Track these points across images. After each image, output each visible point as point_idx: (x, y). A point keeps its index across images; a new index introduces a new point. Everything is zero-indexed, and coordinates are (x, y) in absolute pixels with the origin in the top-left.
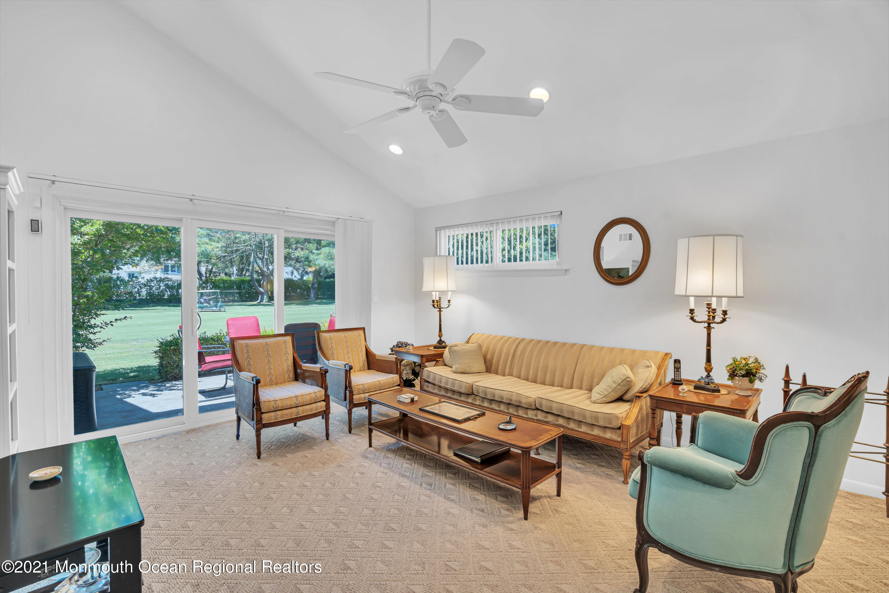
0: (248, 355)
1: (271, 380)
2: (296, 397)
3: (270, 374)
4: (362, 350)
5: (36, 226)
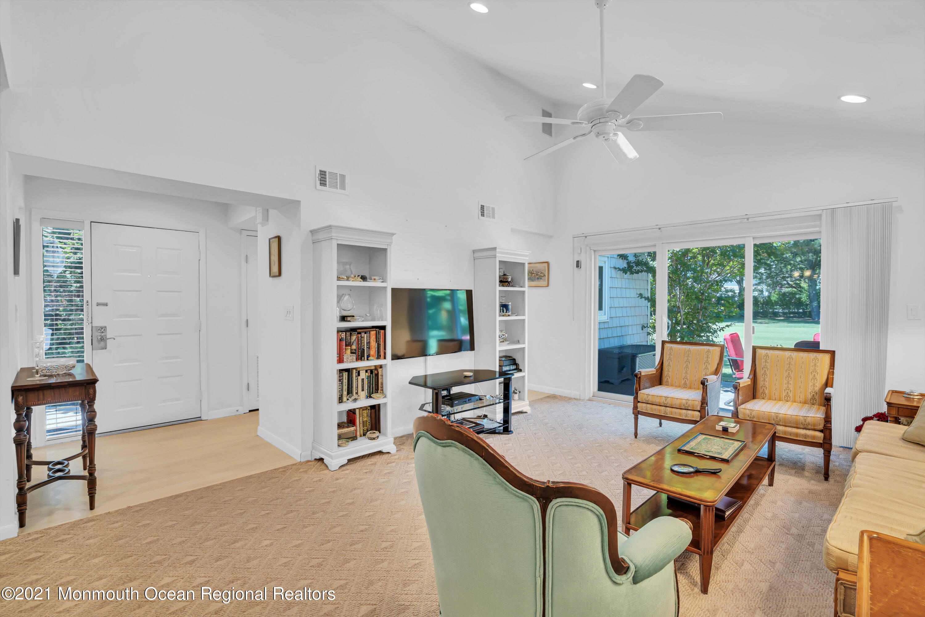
0: (670, 357)
1: (685, 383)
2: (666, 398)
3: (686, 378)
4: (814, 378)
5: (578, 264)
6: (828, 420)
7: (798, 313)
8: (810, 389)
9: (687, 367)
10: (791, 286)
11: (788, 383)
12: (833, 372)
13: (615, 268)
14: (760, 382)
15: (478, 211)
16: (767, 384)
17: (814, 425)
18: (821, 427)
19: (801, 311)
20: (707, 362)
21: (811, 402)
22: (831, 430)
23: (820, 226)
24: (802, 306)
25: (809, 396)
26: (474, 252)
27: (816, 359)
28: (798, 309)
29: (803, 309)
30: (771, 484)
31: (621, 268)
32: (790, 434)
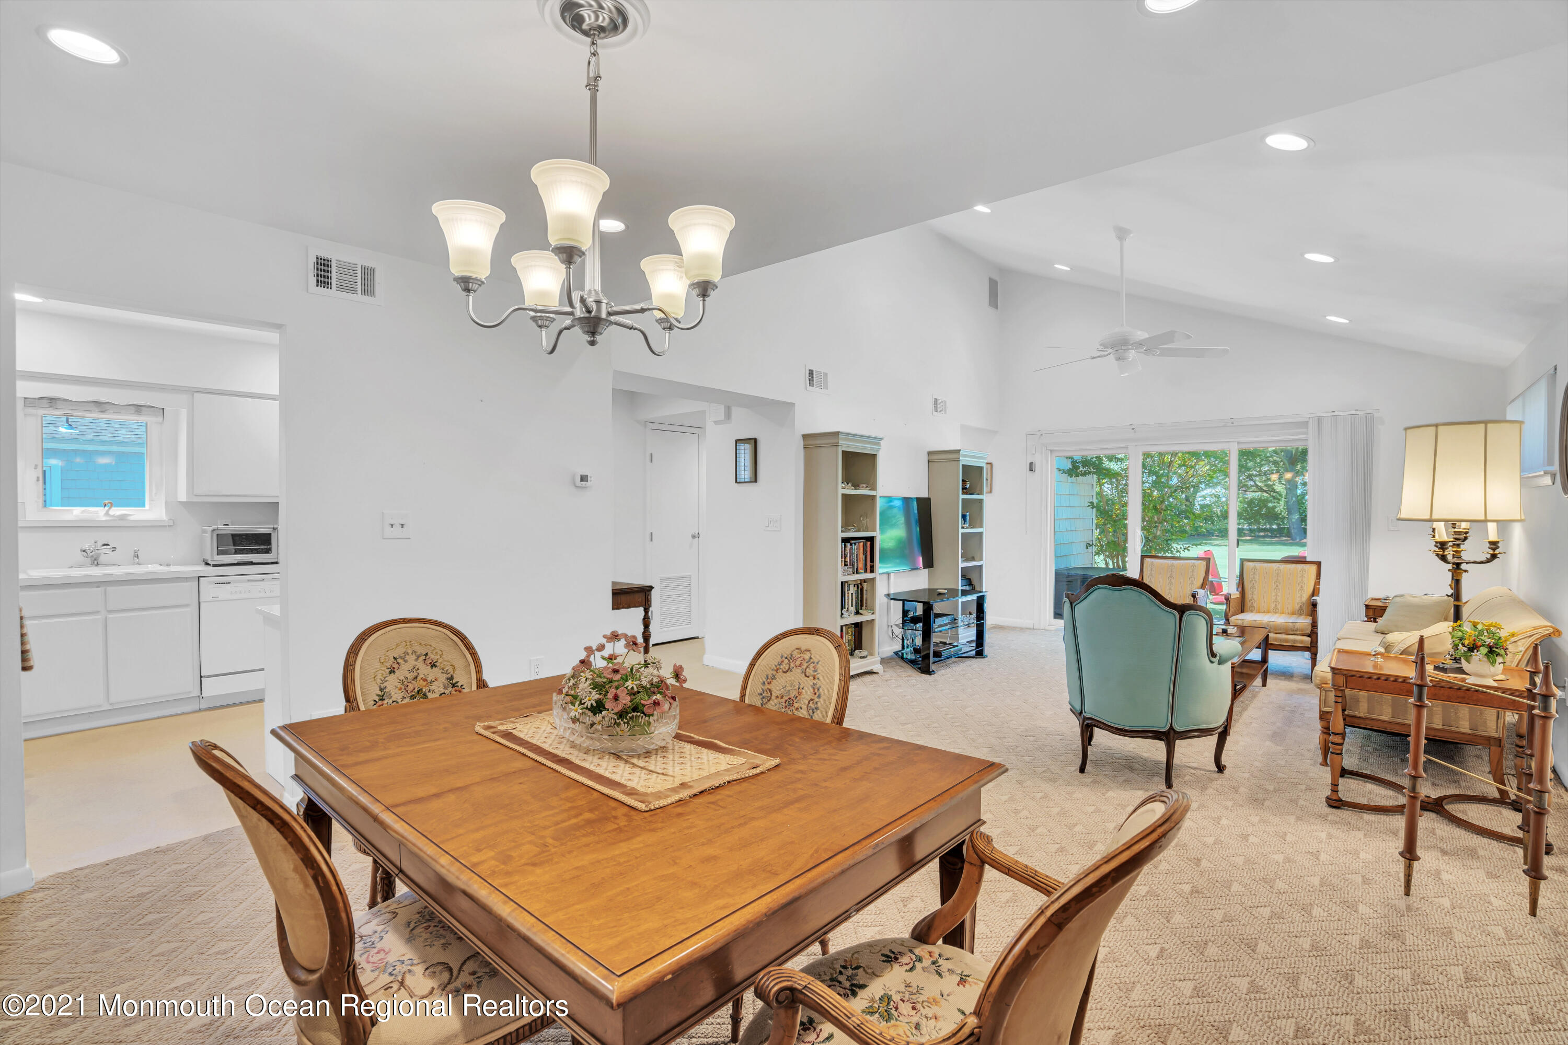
0: (1151, 573)
4: (1302, 589)
5: (1031, 467)
6: (1314, 625)
7: (1271, 530)
8: (1298, 600)
9: (1171, 583)
10: (1261, 490)
11: (1276, 595)
12: (1319, 583)
13: (1060, 470)
14: (1248, 595)
15: (931, 406)
16: (1255, 597)
17: (1302, 630)
18: (1308, 632)
19: (1275, 527)
20: (1192, 577)
21: (1299, 612)
22: (1317, 634)
23: (1306, 433)
24: (1276, 520)
25: (1297, 607)
26: (929, 453)
27: (1303, 570)
28: (1271, 524)
29: (1278, 525)
30: (1264, 684)
31: (1066, 469)
32: (1281, 640)
